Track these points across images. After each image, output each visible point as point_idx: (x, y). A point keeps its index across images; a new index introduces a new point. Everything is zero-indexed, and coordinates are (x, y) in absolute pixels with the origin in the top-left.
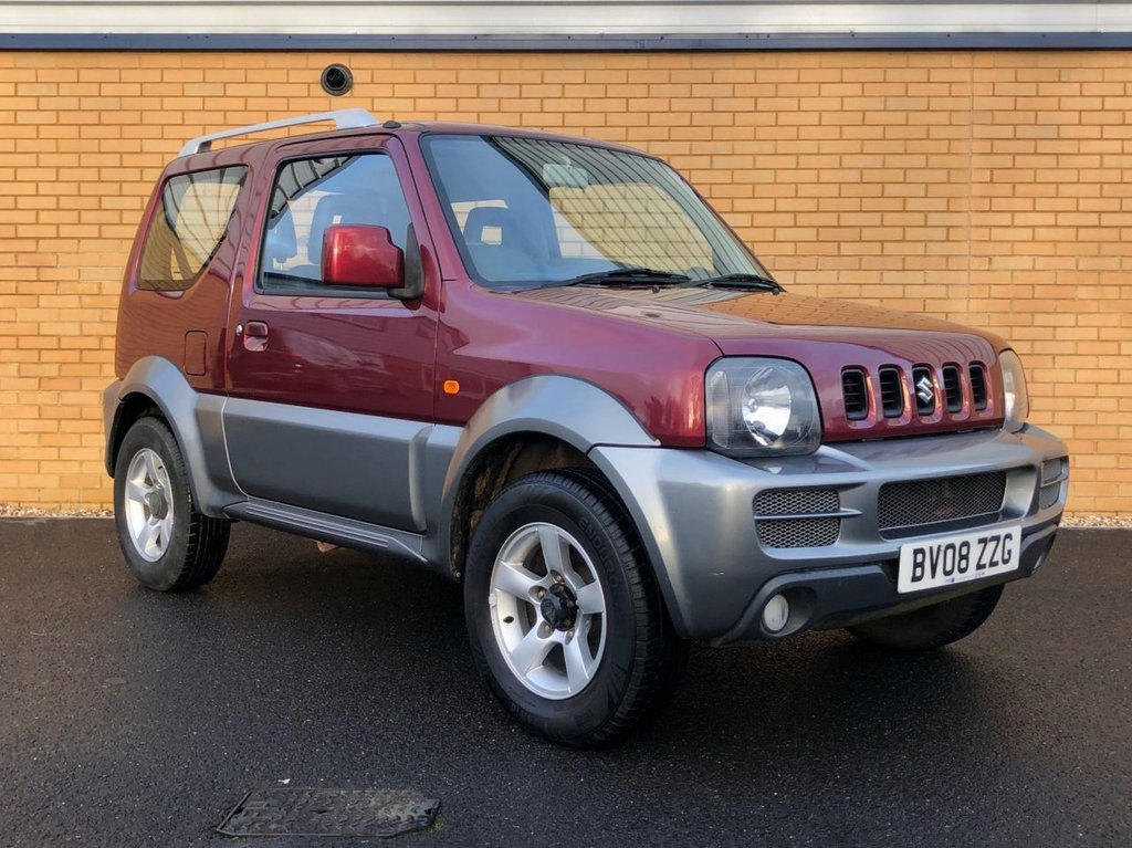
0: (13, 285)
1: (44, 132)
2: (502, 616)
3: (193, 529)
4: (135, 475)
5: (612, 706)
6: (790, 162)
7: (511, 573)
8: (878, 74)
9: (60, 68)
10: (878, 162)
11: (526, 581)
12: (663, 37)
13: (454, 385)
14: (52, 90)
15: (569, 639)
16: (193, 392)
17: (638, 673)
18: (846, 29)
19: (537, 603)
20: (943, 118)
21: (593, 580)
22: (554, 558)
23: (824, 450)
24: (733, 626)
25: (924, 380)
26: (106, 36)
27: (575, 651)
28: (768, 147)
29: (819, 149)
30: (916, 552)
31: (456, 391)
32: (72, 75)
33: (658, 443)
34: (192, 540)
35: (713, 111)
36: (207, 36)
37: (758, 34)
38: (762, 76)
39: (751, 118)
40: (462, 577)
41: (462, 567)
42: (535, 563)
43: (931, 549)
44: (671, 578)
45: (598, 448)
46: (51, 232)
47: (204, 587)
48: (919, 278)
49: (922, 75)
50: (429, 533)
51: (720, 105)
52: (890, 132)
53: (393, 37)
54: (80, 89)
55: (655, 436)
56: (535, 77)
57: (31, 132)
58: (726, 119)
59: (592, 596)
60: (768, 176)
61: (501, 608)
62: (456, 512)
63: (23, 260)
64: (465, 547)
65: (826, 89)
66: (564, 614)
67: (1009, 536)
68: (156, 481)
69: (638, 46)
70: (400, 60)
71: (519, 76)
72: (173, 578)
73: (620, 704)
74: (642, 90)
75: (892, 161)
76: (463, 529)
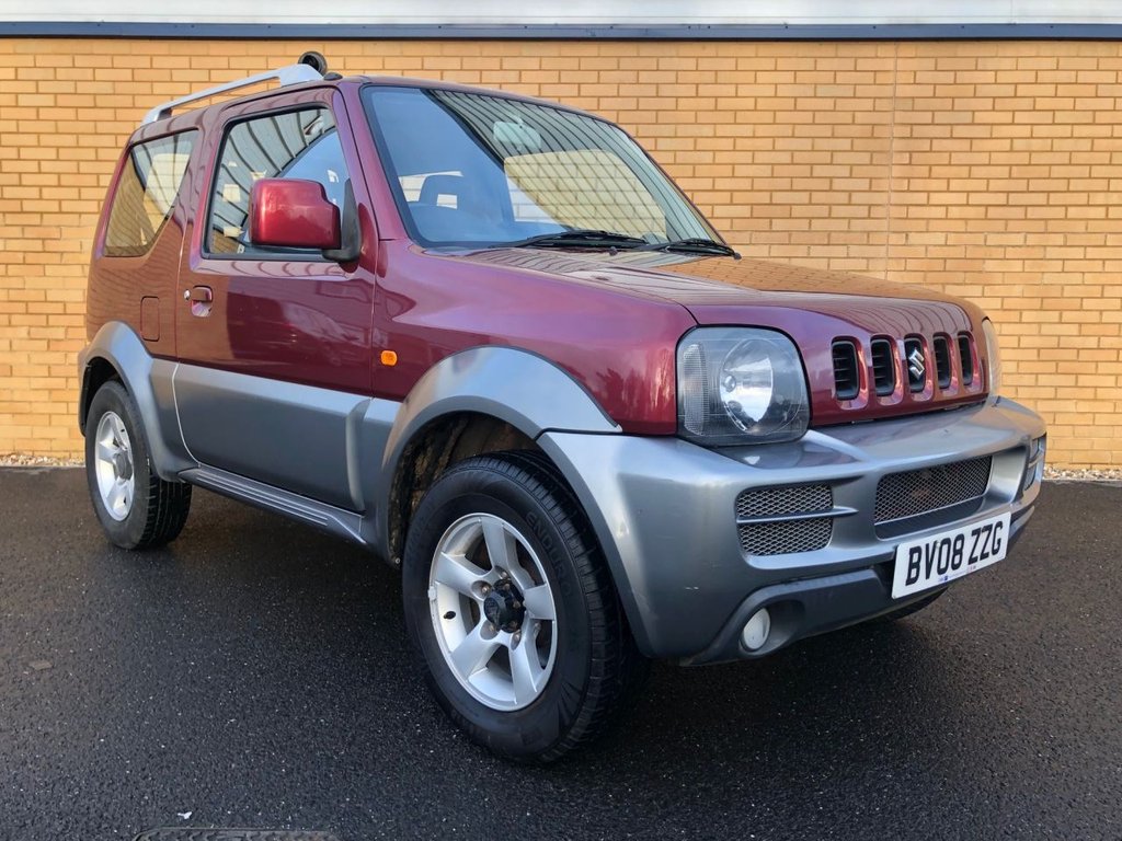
0: (21, 256)
1: (44, 113)
2: (443, 613)
3: (153, 492)
4: (104, 436)
5: (564, 729)
6: (728, 144)
7: (452, 564)
8: (809, 64)
9: (56, 54)
10: (807, 144)
11: (469, 575)
12: (612, 27)
13: (391, 356)
14: (50, 74)
15: (516, 642)
16: (148, 356)
17: (594, 694)
18: (780, 22)
19: (480, 599)
20: (868, 104)
21: (543, 583)
22: (498, 551)
23: (812, 435)
24: (706, 647)
25: (916, 352)
26: (99, 24)
27: (522, 657)
28: (708, 131)
29: (754, 132)
30: (912, 551)
31: (393, 362)
32: (67, 61)
33: (619, 429)
34: (152, 502)
35: (658, 97)
36: (193, 25)
37: (699, 25)
38: (704, 64)
39: (693, 103)
40: (401, 563)
41: (400, 552)
42: (478, 555)
43: (927, 546)
44: (633, 591)
45: (549, 434)
46: (54, 207)
47: (171, 544)
48: (841, 251)
49: (849, 64)
50: (367, 513)
51: (665, 91)
52: (819, 118)
53: (364, 27)
54: (76, 74)
55: (615, 420)
56: (495, 63)
57: (32, 114)
58: (670, 103)
59: (540, 599)
60: (708, 157)
61: (441, 601)
62: (394, 494)
63: (29, 233)
64: (404, 531)
65: (762, 77)
66: (510, 614)
67: (1000, 525)
68: (122, 444)
69: (589, 35)
70: (369, 47)
71: (478, 63)
72: (137, 537)
73: (572, 725)
74: (593, 77)
75: (820, 144)
76: (403, 512)
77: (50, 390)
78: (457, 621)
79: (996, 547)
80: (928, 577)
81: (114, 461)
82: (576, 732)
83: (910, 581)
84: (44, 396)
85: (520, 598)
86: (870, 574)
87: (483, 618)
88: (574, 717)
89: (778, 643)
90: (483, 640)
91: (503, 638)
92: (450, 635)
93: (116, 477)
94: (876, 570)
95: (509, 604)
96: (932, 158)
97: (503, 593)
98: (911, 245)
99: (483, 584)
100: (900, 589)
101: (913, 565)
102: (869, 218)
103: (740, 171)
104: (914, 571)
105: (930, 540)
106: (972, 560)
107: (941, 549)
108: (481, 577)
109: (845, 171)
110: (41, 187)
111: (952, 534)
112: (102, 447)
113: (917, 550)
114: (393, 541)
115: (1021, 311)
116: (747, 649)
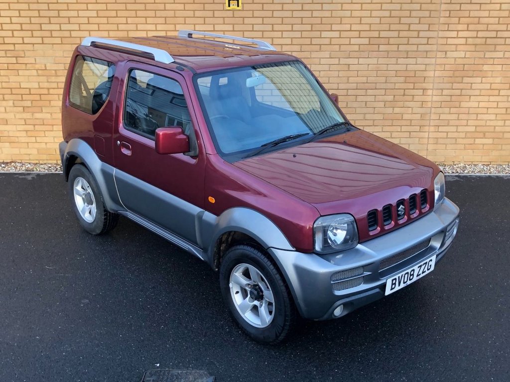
77: (27, 131)
78: (240, 294)
79: (429, 267)
80: (399, 285)
81: (84, 197)
82: (281, 338)
83: (392, 289)
84: (24, 134)
85: (262, 292)
86: (377, 290)
87: (249, 296)
88: (280, 334)
89: (345, 313)
90: (249, 302)
91: (256, 303)
92: (237, 299)
93: (84, 203)
94: (379, 288)
95: (258, 293)
96: (461, 14)
97: (256, 290)
98: (447, 58)
99: (249, 284)
100: (388, 292)
101: (392, 284)
102: (428, 44)
103: (364, 21)
104: (393, 286)
105: (400, 275)
106: (418, 275)
107: (404, 276)
108: (248, 282)
109: (417, 21)
110: (13, 31)
111: (409, 271)
112: (77, 190)
113: (395, 279)
114: (215, 264)
115: (499, 90)
116: (336, 316)
